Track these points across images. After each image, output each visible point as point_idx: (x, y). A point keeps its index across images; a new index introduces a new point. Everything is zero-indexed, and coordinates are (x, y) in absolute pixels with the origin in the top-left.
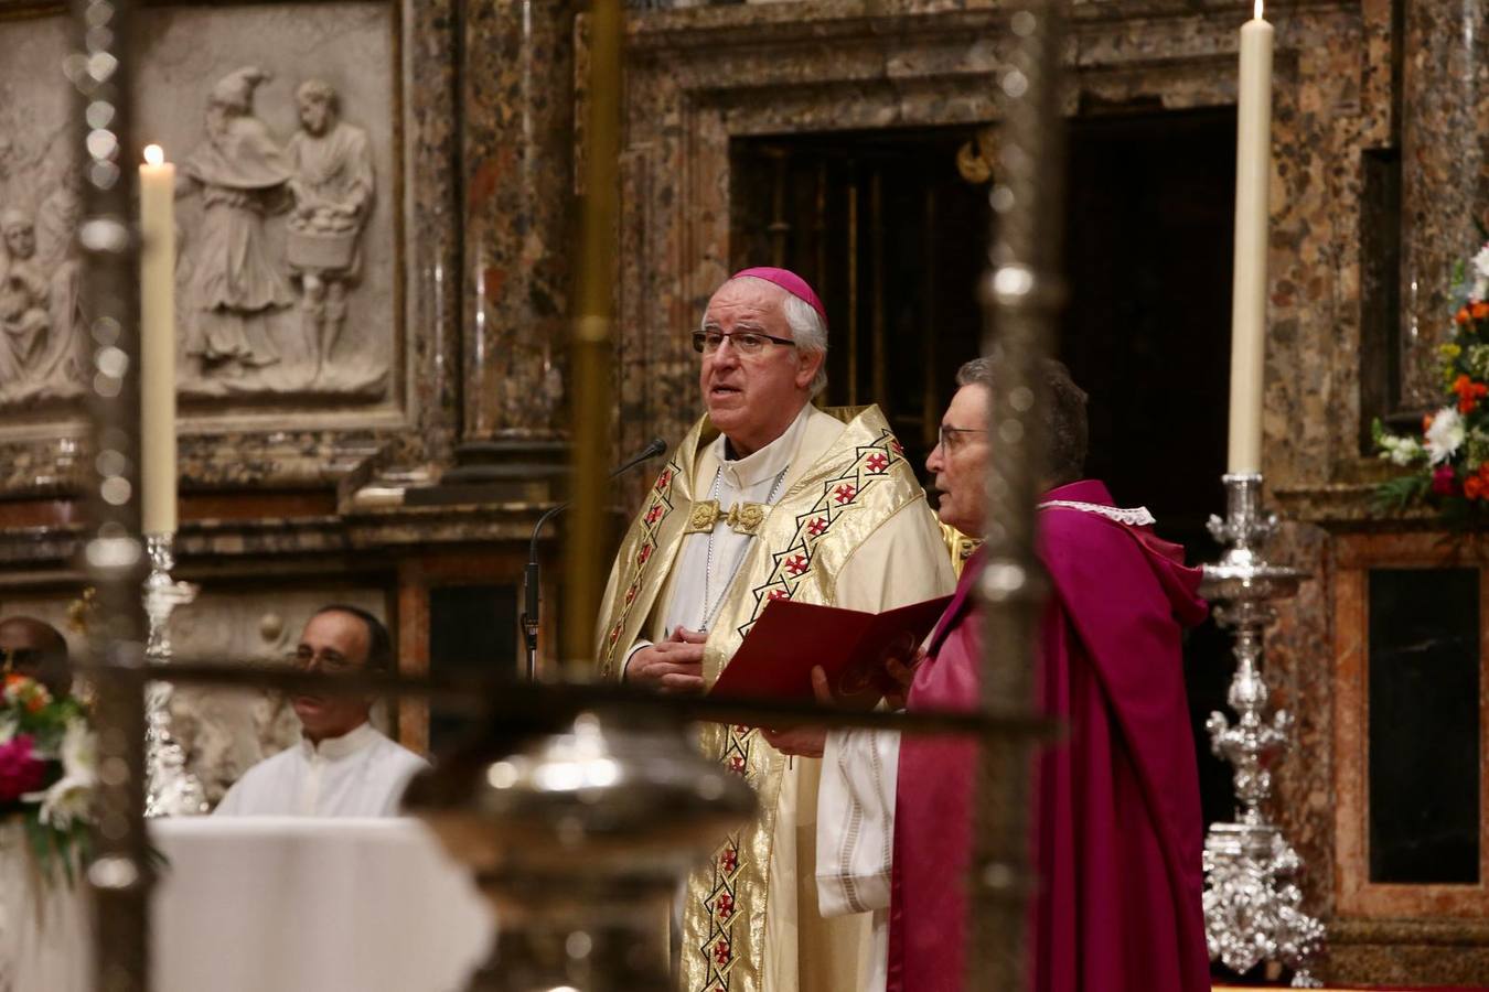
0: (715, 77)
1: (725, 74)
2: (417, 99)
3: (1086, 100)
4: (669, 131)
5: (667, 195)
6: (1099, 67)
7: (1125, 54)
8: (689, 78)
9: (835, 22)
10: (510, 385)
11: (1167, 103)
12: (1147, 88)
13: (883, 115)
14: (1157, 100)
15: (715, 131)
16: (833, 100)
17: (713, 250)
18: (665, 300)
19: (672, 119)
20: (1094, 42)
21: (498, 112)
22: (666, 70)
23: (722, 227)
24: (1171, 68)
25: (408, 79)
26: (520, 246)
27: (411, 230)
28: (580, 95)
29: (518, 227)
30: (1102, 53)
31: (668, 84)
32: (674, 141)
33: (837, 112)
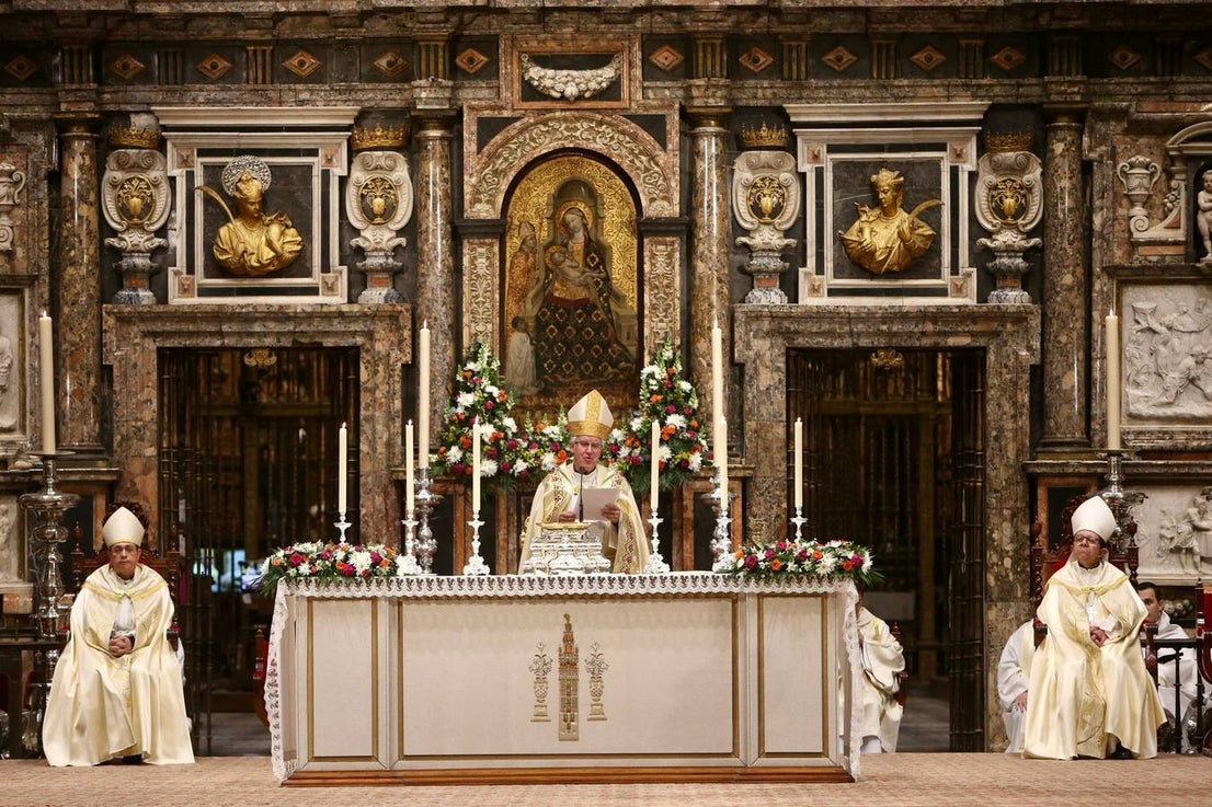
0: (154, 327)
1: (158, 327)
2: (30, 328)
3: (294, 341)
4: (135, 345)
5: (135, 365)
6: (302, 332)
7: (312, 328)
8: (143, 327)
9: (206, 312)
10: (85, 427)
11: (324, 345)
12: (317, 340)
13: (218, 343)
14: (321, 344)
15: (151, 345)
16: (198, 337)
17: (150, 384)
18: (134, 400)
19: (136, 341)
20: (300, 324)
21: (80, 335)
22: (134, 324)
23: (154, 376)
24: (327, 334)
25: (27, 321)
26: (88, 382)
27: (28, 373)
28: (106, 331)
29: (88, 374)
30: (304, 328)
31: (135, 329)
32: (137, 348)
33: (199, 341)
